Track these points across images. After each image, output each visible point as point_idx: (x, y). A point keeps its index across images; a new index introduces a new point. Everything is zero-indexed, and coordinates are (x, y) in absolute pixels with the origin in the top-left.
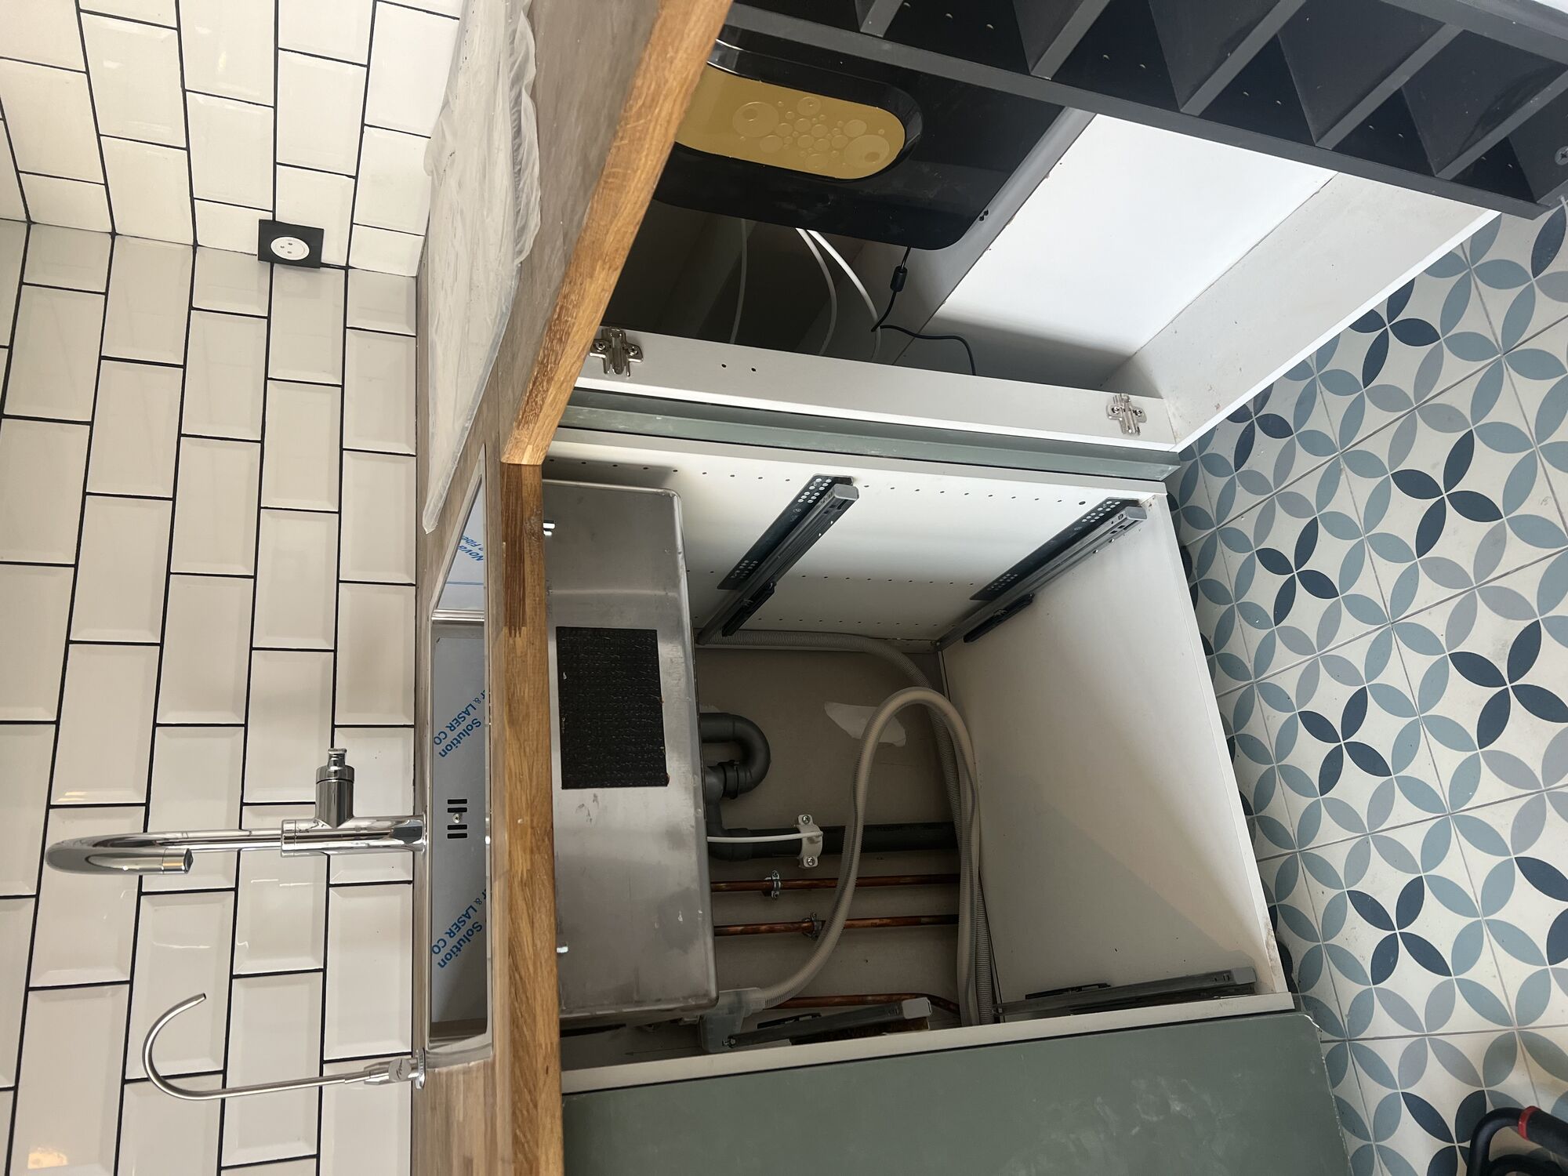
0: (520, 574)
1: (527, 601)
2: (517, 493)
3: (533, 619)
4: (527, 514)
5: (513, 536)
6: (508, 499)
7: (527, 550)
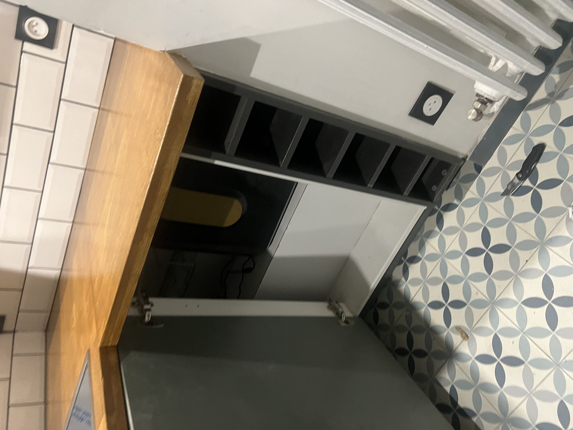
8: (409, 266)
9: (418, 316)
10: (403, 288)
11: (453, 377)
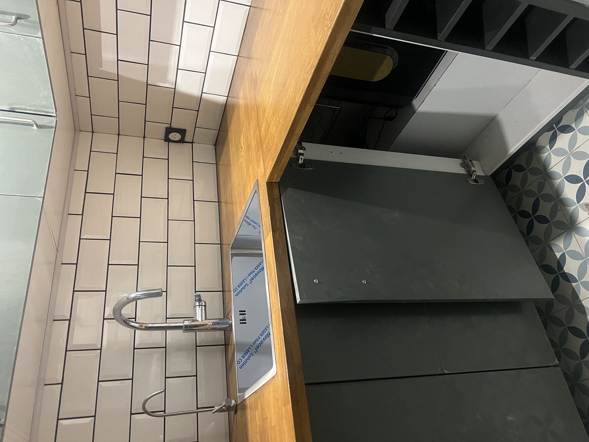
8: (559, 135)
9: (552, 185)
10: (544, 155)
11: (566, 246)
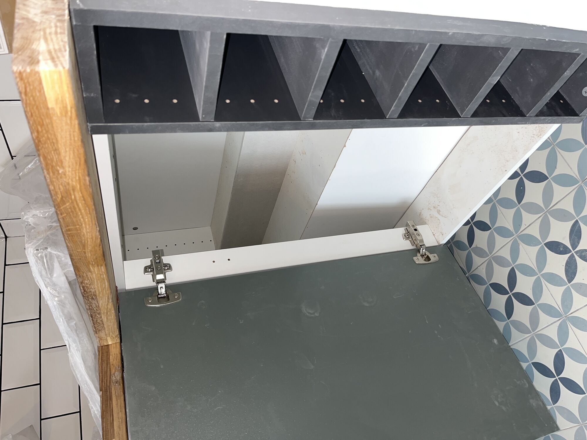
0: (110, 408)
1: (115, 423)
2: (107, 361)
3: (119, 433)
4: (113, 371)
5: (106, 386)
6: (102, 364)
7: (113, 392)
